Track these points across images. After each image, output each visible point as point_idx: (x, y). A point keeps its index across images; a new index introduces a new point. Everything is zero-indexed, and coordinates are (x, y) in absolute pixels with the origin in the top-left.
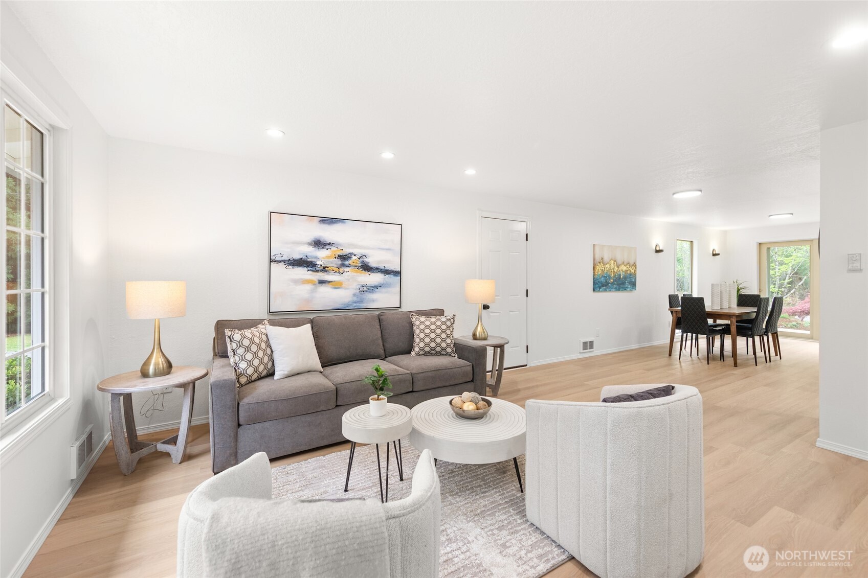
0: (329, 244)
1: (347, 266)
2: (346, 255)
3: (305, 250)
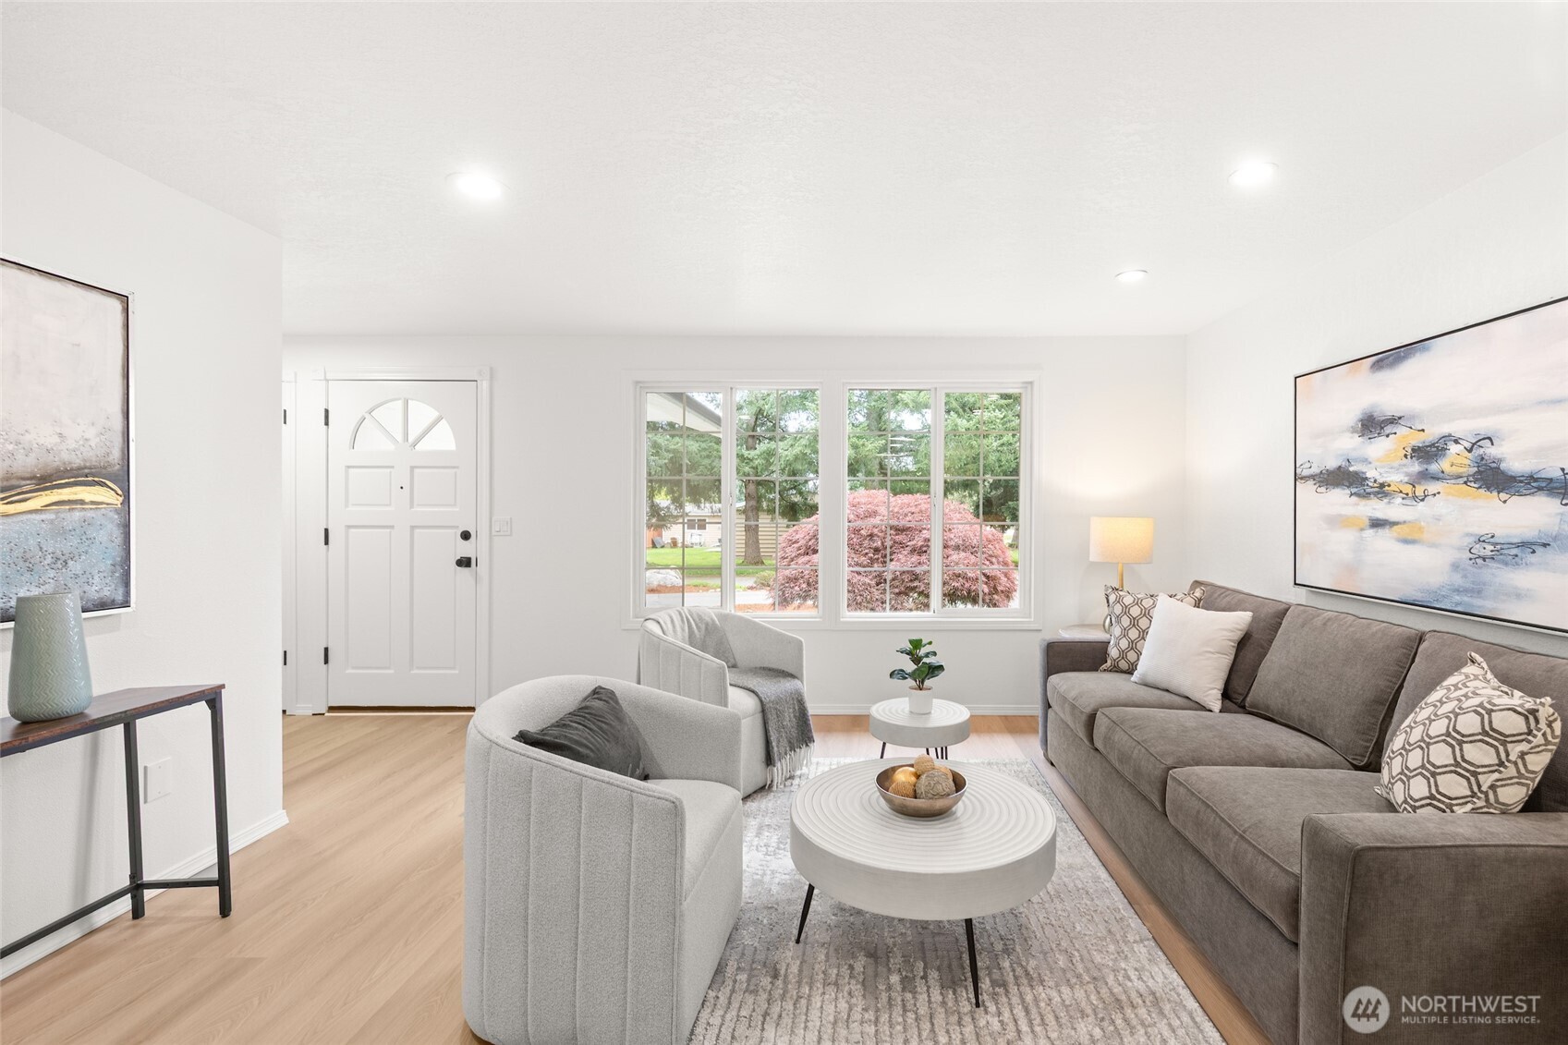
0: (1394, 421)
1: (1435, 478)
2: (1432, 445)
3: (1344, 447)
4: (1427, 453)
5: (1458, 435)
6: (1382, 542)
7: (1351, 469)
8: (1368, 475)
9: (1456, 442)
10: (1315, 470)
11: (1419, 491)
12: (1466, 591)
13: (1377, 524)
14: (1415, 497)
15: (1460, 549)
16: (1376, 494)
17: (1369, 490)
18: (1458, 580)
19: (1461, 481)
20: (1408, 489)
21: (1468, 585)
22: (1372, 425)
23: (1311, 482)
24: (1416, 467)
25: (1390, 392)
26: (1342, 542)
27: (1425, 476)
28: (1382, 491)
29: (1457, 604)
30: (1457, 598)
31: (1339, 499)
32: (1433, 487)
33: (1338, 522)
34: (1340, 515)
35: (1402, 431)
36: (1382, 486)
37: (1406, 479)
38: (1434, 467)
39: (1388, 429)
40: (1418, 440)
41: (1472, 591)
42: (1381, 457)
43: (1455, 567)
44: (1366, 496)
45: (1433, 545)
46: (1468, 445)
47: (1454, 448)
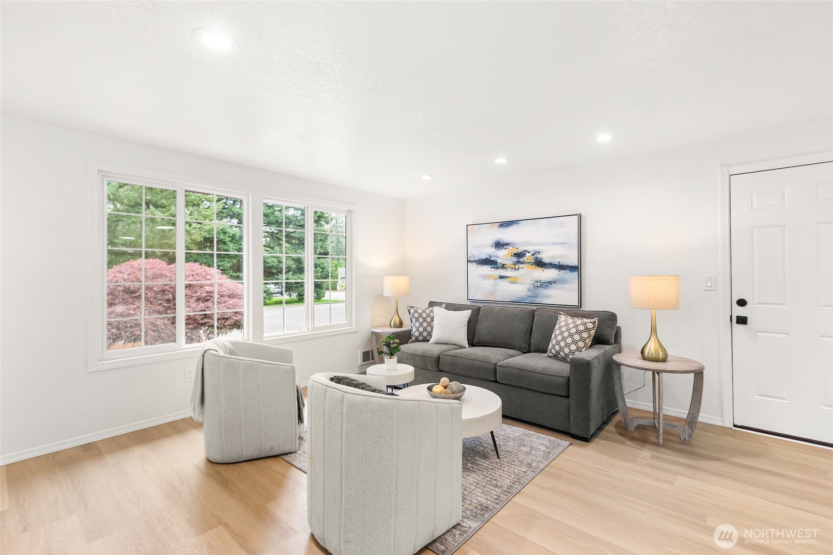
0: (507, 244)
1: (522, 263)
2: (521, 253)
3: (489, 251)
4: (519, 255)
5: (529, 251)
6: (504, 283)
7: (491, 259)
8: (498, 261)
9: (529, 252)
10: (476, 259)
11: (517, 267)
12: (532, 297)
13: (501, 277)
14: (515, 269)
15: (530, 284)
16: (501, 267)
17: (498, 266)
18: (530, 293)
19: (530, 264)
20: (513, 266)
21: (533, 295)
22: (499, 245)
23: (475, 263)
24: (515, 259)
25: (505, 235)
26: (488, 284)
27: (518, 262)
28: (503, 266)
29: (530, 301)
30: (530, 299)
31: (487, 269)
32: (521, 266)
33: (485, 277)
34: (487, 275)
35: (510, 248)
36: (503, 265)
37: (512, 263)
38: (521, 260)
39: (505, 247)
40: (516, 251)
41: (534, 296)
42: (502, 256)
43: (529, 290)
44: (498, 268)
45: (522, 284)
46: (532, 254)
47: (528, 254)
